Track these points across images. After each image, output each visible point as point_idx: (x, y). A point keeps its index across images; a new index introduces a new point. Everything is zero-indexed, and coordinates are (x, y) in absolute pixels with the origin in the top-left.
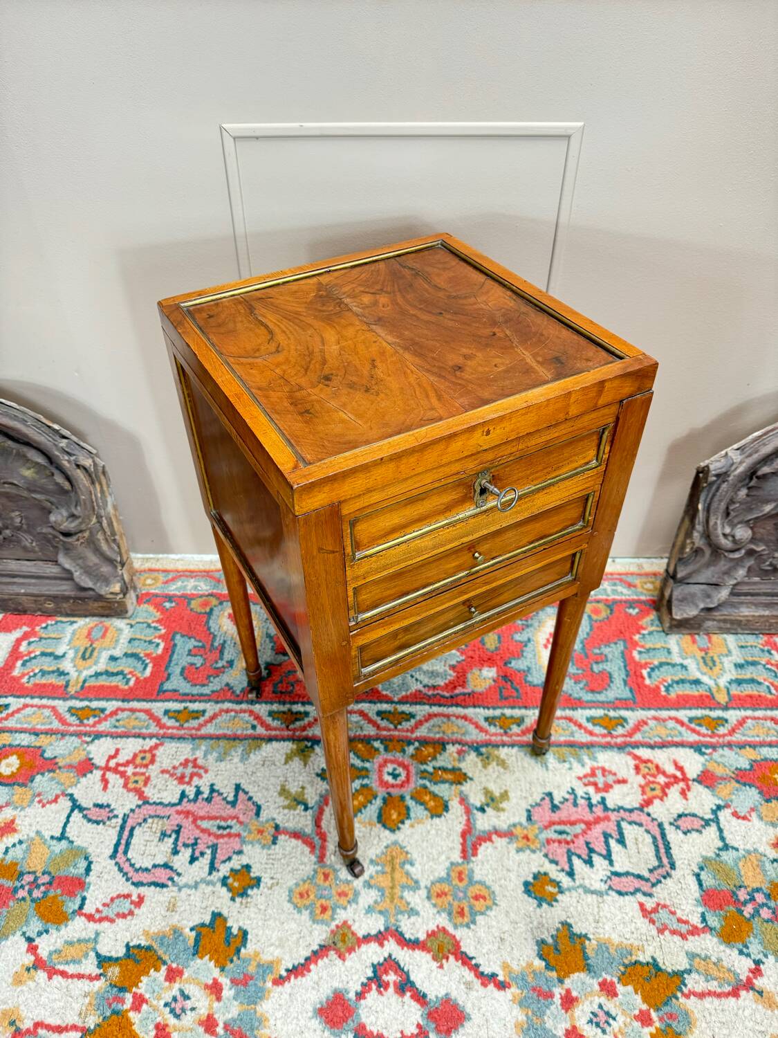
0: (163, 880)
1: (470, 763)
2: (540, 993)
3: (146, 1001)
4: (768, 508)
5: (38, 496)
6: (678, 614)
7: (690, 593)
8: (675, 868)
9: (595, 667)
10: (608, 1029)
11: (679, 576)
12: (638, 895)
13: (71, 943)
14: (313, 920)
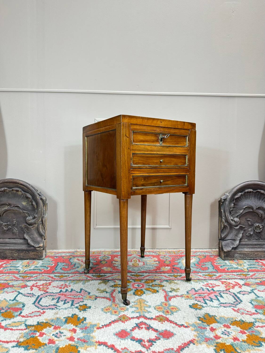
0: (54, 308)
1: (164, 283)
2: (201, 328)
3: (45, 334)
4: (241, 211)
5: (25, 212)
6: (225, 250)
7: (227, 243)
8: (242, 302)
9: (203, 266)
10: (230, 335)
11: (222, 237)
12: (231, 307)
13: (15, 322)
14: (112, 315)
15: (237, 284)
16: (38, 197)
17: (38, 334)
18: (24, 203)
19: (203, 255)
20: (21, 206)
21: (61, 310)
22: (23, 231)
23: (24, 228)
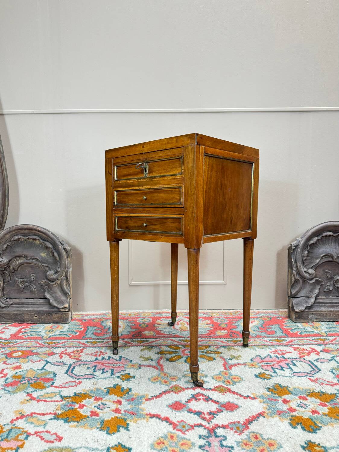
0: (91, 378)
2: (272, 400)
3: (86, 406)
4: (318, 261)
5: (44, 265)
6: (297, 310)
7: (299, 301)
8: (321, 370)
9: (268, 330)
10: (307, 408)
11: (293, 293)
12: (307, 377)
13: (48, 393)
14: (161, 384)
15: (314, 350)
16: (60, 247)
17: (77, 406)
18: (43, 255)
19: (268, 317)
20: (39, 258)
21: (100, 380)
22: (43, 289)
23: (44, 285)
